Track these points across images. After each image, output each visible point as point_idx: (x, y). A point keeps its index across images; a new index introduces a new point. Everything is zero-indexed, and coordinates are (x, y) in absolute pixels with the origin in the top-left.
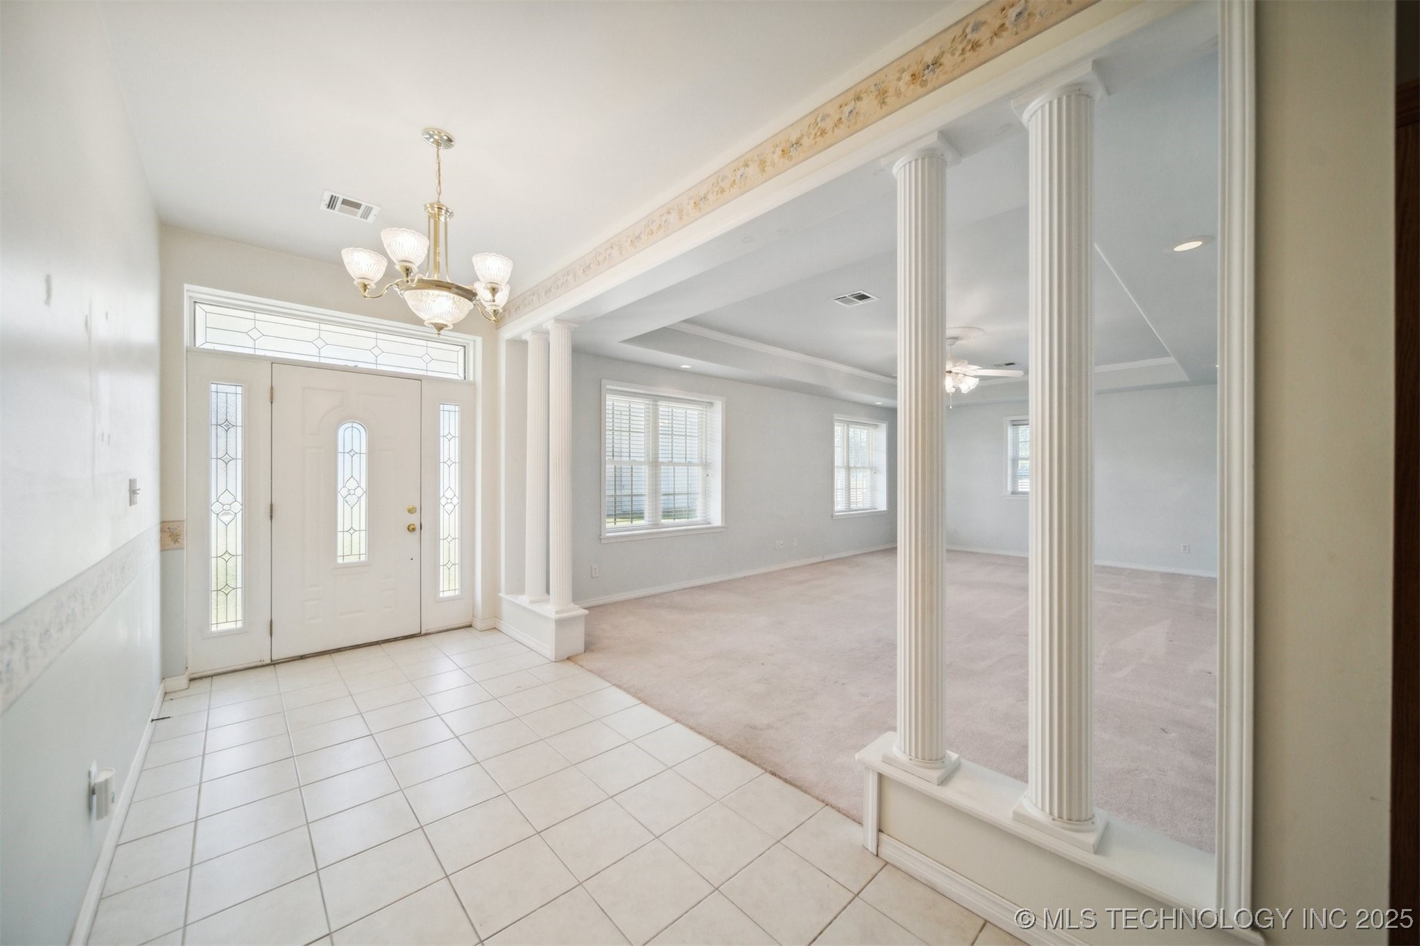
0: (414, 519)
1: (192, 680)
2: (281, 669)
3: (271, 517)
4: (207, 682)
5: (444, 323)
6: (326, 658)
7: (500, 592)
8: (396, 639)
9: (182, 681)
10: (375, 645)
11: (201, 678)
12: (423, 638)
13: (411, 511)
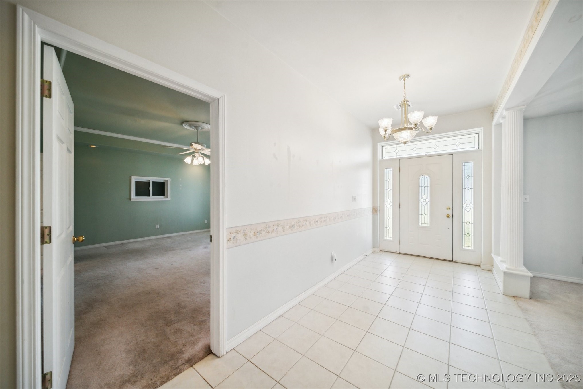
0: (450, 212)
1: (381, 251)
2: (401, 255)
3: (399, 207)
4: (383, 252)
5: (406, 141)
6: (414, 257)
7: (492, 253)
8: (441, 260)
9: (378, 250)
10: (432, 259)
11: (383, 251)
12: (453, 263)
13: (448, 209)
